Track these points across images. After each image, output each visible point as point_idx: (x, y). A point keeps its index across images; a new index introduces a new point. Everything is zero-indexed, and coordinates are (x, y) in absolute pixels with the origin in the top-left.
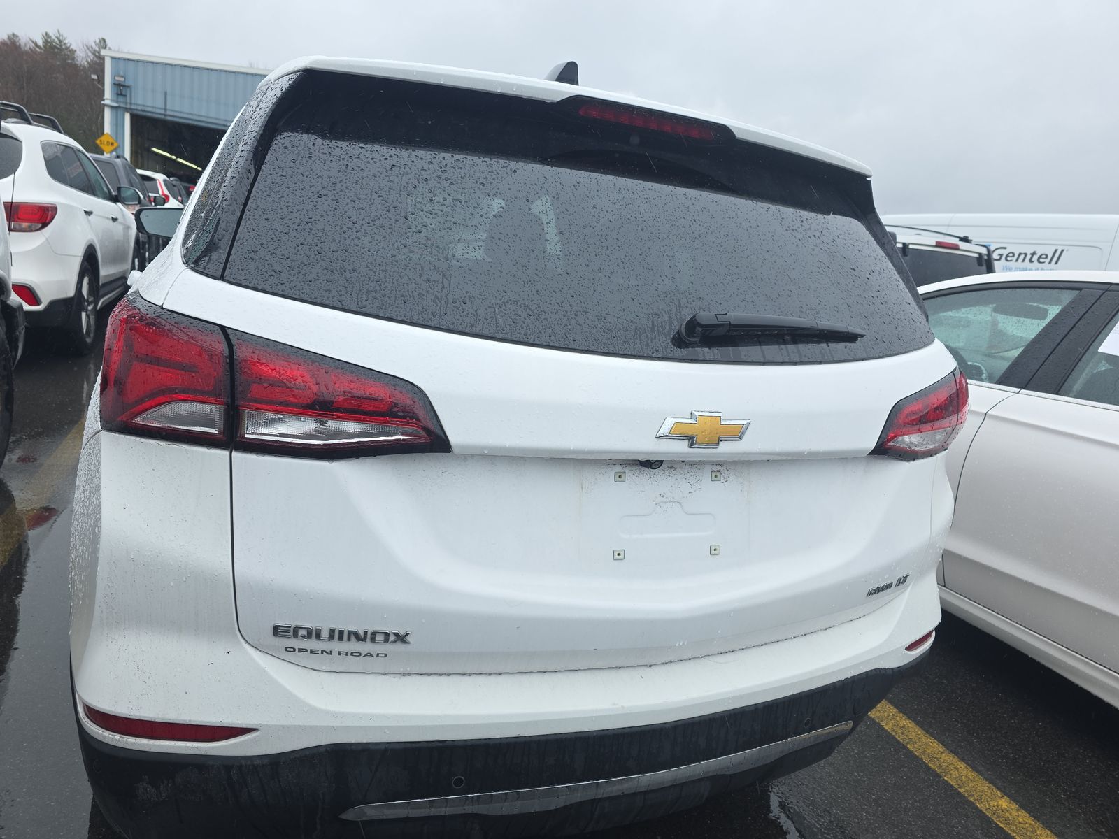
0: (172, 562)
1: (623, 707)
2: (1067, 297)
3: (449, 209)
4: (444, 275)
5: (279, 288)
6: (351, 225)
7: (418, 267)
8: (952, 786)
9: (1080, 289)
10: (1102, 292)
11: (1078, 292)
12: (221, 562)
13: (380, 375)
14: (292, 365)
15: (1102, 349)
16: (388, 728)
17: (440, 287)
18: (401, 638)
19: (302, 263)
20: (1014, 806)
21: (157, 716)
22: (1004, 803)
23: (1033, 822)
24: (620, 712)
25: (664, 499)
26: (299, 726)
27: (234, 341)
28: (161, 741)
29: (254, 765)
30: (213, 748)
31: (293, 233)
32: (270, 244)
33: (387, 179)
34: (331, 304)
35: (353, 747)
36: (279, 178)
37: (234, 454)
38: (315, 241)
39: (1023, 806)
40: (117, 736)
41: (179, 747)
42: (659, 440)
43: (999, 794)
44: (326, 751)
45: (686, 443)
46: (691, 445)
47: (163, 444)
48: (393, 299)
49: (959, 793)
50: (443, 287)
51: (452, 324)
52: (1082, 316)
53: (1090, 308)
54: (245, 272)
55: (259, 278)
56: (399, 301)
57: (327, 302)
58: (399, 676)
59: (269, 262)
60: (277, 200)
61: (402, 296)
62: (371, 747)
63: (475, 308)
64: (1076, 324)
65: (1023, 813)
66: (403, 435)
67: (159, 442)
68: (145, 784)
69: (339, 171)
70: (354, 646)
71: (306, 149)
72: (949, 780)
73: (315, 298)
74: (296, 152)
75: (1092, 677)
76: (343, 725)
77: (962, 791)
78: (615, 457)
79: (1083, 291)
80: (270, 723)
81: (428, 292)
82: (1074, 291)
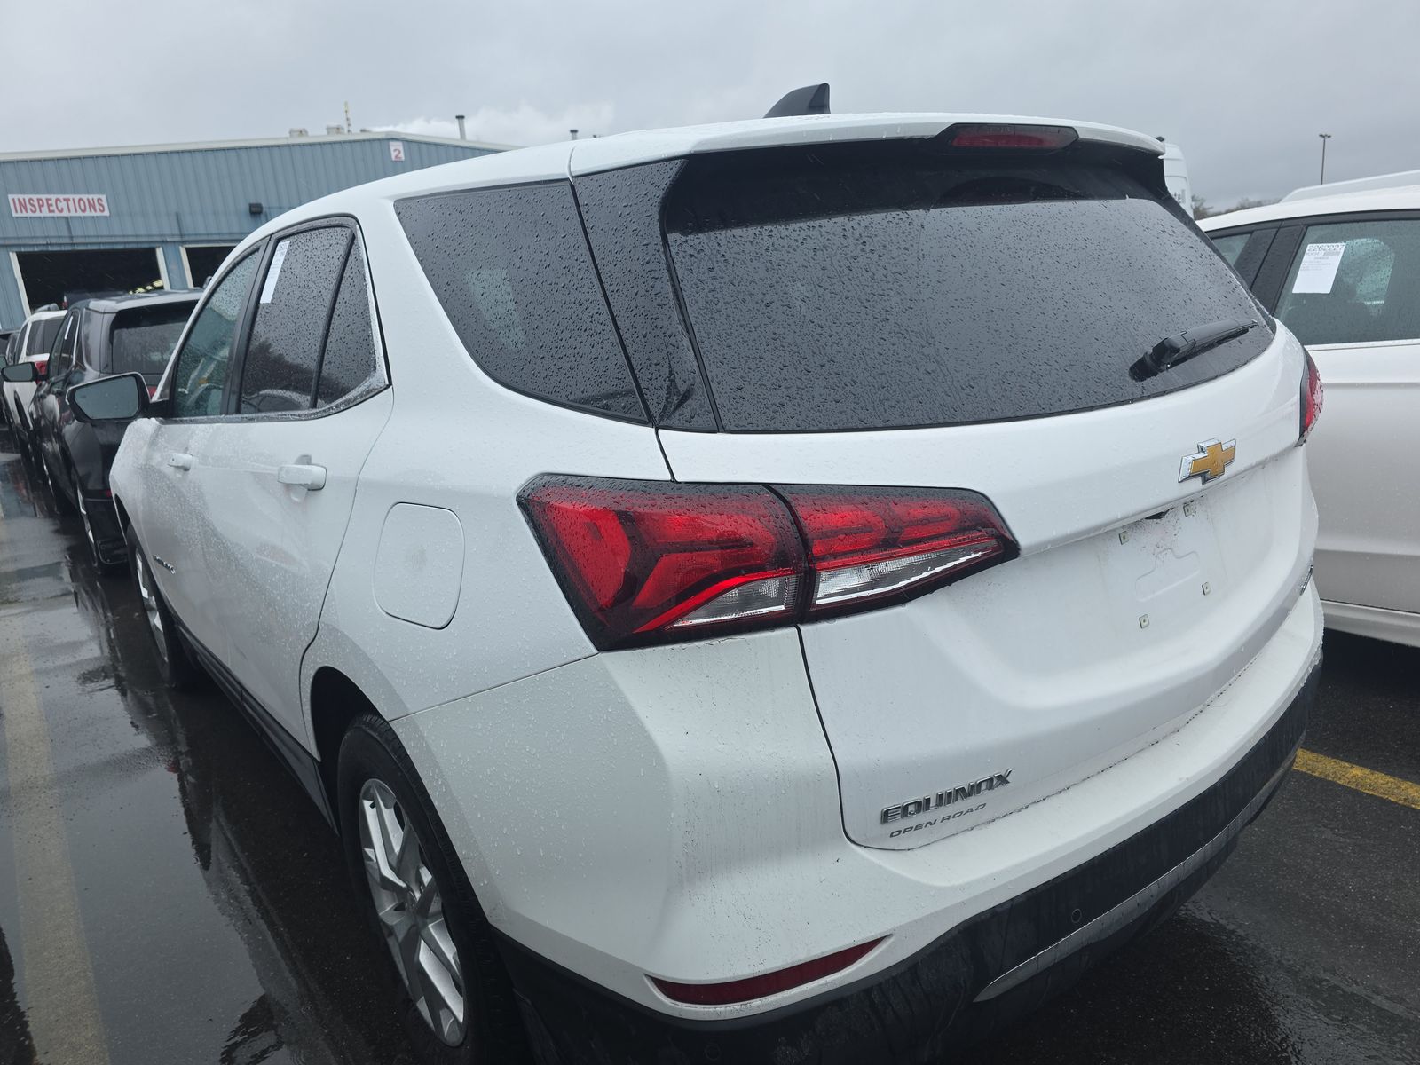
0: (766, 776)
1: (1187, 779)
2: (1239, 244)
3: (896, 286)
4: (938, 362)
5: (792, 424)
6: (819, 330)
7: (909, 359)
8: (1305, 773)
9: (1251, 232)
10: (1275, 230)
11: (1249, 235)
12: (821, 757)
13: (943, 492)
14: (859, 506)
15: (1297, 289)
16: (1010, 882)
17: (942, 376)
18: (1002, 779)
19: (798, 388)
20: (1367, 771)
21: (785, 963)
22: (1357, 771)
23: (1392, 780)
24: (1187, 786)
25: (1161, 549)
26: (932, 914)
27: (789, 497)
28: (790, 990)
29: (893, 978)
30: (848, 975)
31: (767, 356)
32: (751, 375)
33: (819, 267)
34: (854, 425)
35: (983, 917)
36: (710, 295)
37: (802, 628)
38: (796, 358)
39: (1374, 769)
40: (737, 1006)
41: (813, 989)
42: (1181, 484)
43: (1347, 764)
44: (959, 932)
45: (1199, 480)
46: (1205, 481)
47: (715, 642)
48: (908, 402)
49: (1315, 777)
50: (945, 375)
51: (975, 414)
52: (1264, 261)
53: (1268, 251)
54: (743, 415)
55: (764, 418)
56: (915, 404)
57: (850, 425)
58: (983, 826)
59: (762, 396)
60: (724, 321)
61: (915, 397)
62: (999, 910)
63: (984, 390)
64: (1259, 270)
65: (1377, 774)
66: (975, 552)
67: (709, 642)
68: (783, 1048)
69: (767, 270)
70: (961, 805)
71: (715, 252)
72: (1299, 769)
73: (835, 424)
74: (707, 259)
75: (1374, 623)
76: (972, 895)
77: (1317, 774)
78: (1139, 518)
79: (1255, 233)
80: (904, 921)
81: (934, 384)
82: (1245, 236)
